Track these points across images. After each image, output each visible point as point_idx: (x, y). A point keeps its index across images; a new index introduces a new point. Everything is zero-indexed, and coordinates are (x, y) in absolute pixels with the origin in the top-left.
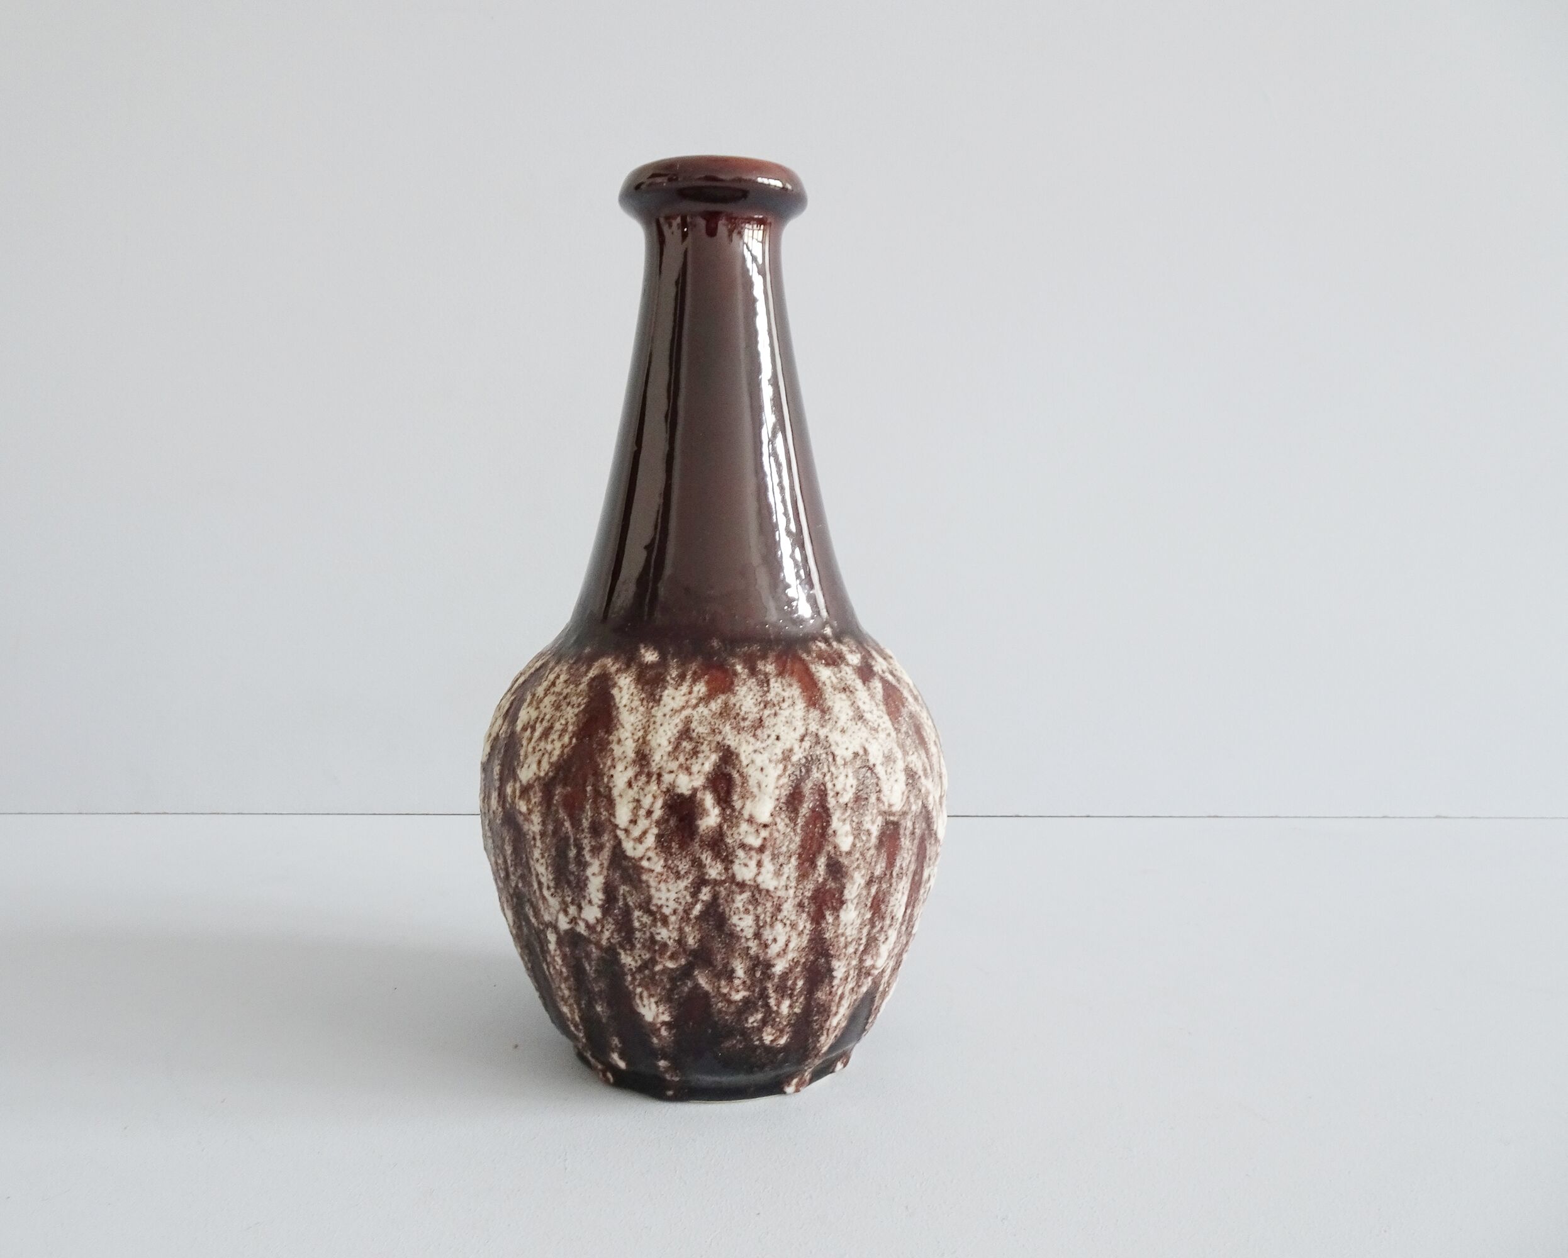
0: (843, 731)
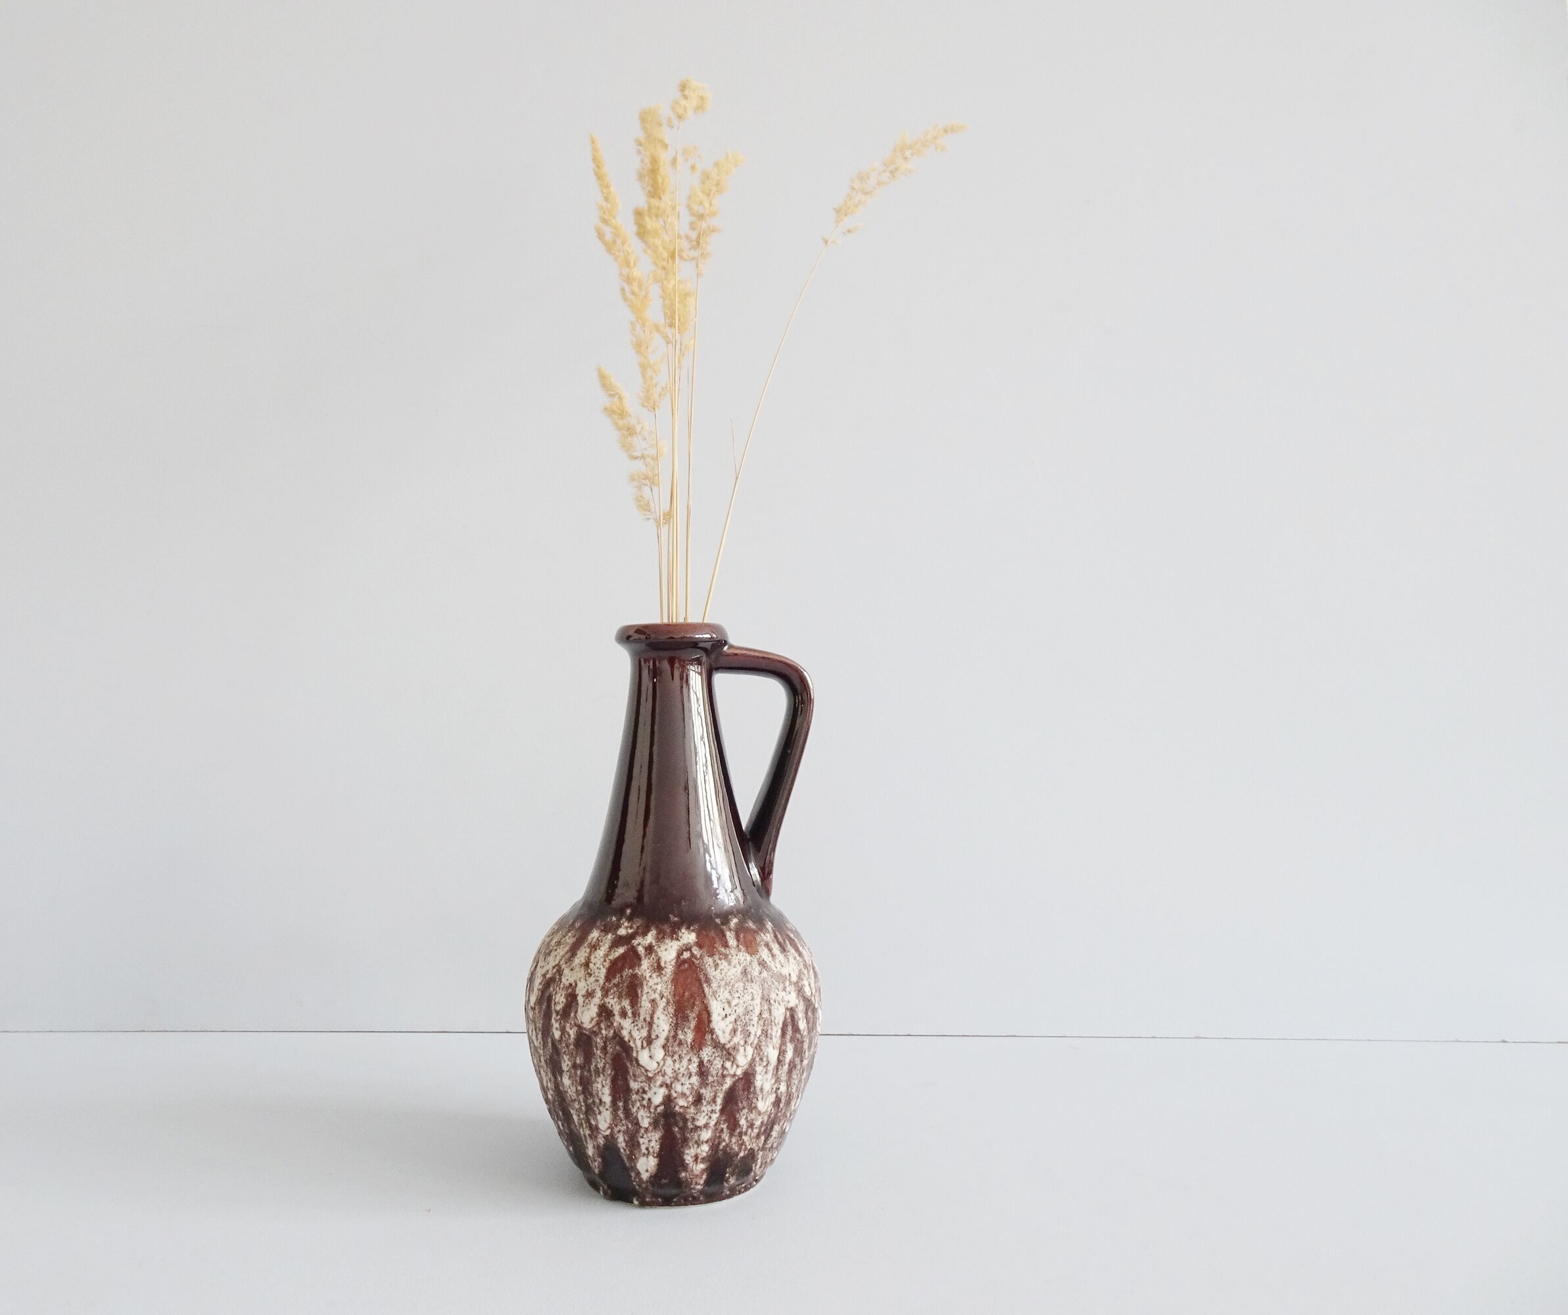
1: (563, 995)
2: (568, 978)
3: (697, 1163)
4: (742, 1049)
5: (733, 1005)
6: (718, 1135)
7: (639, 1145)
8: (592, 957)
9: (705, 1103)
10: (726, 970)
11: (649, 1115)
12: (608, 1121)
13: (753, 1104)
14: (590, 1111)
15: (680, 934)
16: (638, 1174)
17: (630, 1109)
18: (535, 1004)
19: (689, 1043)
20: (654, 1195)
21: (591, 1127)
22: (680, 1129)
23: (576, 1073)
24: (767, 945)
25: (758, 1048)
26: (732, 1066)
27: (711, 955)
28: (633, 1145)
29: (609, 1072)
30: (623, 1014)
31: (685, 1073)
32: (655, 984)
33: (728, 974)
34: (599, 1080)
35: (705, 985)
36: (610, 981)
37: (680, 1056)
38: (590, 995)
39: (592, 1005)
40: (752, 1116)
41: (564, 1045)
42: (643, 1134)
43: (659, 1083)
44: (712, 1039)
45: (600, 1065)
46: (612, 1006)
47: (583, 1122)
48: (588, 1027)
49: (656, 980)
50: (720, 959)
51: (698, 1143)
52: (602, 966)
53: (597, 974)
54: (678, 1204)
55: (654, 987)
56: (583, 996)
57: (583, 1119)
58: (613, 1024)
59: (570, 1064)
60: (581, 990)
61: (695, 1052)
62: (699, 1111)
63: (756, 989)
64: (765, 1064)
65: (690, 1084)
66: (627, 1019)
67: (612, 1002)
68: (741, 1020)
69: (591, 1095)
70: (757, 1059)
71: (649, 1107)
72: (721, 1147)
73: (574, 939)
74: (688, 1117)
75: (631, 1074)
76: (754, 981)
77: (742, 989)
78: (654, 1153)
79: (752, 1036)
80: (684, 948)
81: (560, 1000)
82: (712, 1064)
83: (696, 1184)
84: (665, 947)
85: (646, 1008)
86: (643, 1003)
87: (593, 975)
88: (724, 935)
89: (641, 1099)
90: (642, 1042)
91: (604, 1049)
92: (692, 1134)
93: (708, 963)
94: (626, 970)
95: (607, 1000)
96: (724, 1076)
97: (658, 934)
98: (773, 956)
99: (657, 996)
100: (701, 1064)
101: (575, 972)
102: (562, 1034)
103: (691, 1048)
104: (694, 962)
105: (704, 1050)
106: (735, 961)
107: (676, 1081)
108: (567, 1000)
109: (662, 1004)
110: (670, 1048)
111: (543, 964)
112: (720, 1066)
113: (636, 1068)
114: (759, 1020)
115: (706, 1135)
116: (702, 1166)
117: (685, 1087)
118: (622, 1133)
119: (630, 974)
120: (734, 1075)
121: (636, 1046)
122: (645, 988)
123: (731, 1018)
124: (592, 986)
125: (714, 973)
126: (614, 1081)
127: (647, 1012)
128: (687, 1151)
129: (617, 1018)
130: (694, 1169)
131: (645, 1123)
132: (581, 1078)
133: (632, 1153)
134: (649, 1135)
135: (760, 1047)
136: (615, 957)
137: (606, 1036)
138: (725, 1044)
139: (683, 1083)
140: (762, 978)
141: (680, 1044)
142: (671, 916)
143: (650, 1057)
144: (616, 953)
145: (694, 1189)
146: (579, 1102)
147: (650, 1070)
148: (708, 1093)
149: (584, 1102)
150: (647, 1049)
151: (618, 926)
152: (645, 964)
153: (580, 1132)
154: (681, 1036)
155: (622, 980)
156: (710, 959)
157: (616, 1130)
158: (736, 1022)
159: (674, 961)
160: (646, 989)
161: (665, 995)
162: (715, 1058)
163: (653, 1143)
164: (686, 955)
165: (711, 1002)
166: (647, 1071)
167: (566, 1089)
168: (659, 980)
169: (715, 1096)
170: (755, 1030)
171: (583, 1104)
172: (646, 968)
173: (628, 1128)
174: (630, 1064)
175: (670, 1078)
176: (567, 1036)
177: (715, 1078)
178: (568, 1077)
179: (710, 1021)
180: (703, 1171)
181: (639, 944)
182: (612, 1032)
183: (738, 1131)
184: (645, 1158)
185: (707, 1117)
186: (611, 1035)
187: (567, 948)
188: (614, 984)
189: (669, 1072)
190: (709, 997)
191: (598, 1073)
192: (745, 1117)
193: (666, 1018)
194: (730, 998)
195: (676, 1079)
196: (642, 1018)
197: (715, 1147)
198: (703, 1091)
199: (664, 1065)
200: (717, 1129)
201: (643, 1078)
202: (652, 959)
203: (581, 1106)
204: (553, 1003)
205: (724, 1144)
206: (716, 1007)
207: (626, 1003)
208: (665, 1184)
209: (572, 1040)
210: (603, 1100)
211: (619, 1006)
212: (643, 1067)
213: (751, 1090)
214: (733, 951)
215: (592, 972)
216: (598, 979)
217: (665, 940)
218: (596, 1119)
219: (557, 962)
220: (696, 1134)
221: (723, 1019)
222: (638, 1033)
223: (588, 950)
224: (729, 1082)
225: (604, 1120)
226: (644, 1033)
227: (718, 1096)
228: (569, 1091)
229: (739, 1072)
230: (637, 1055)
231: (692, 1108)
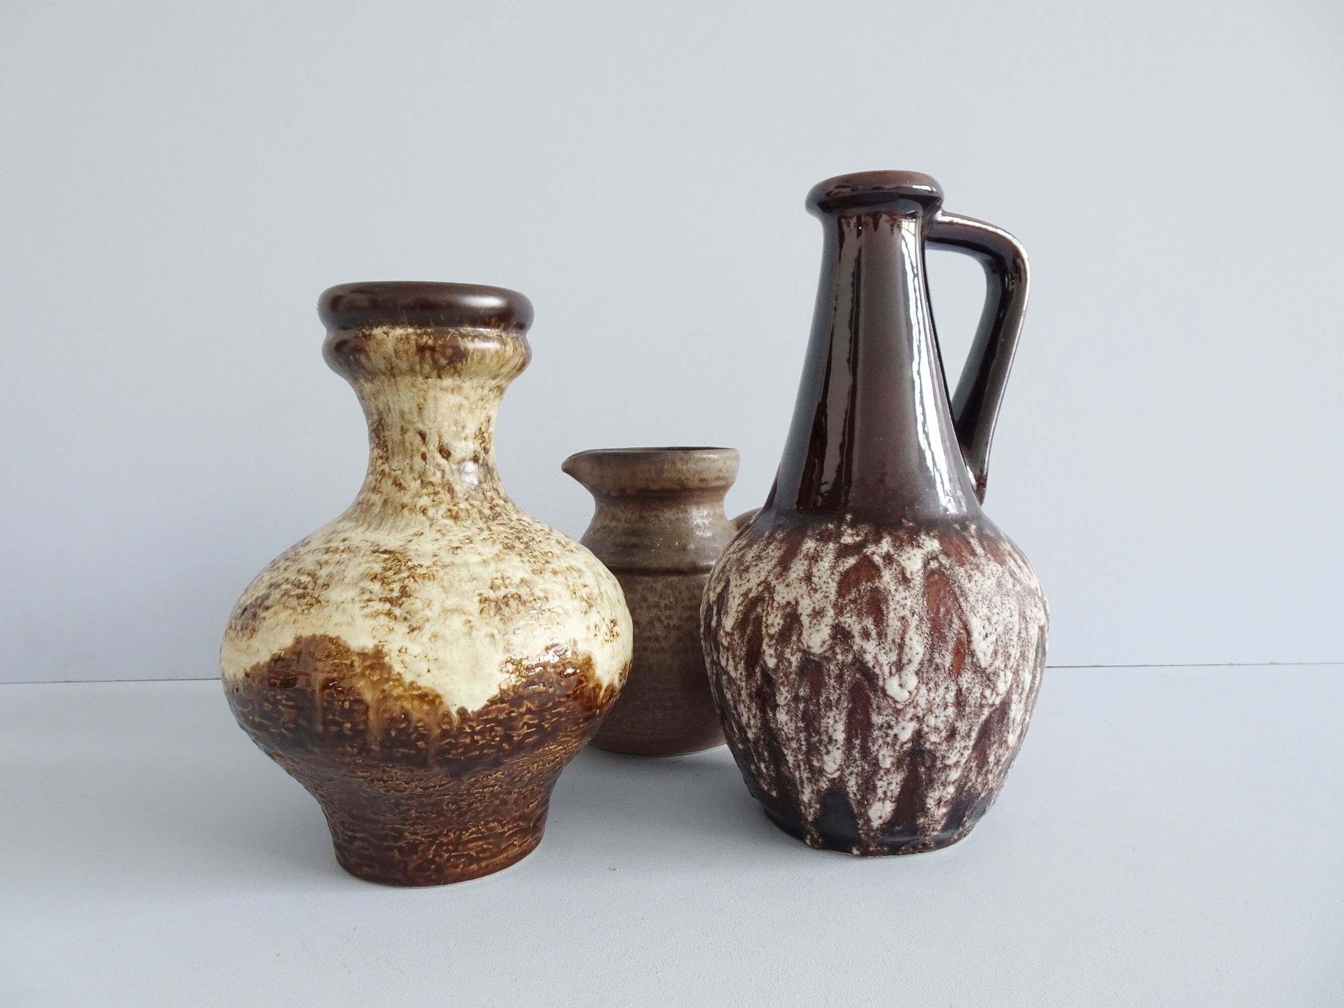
0: (787, 585)
1: (779, 616)
2: (783, 595)
3: (939, 807)
4: (1002, 674)
5: (993, 622)
6: (966, 774)
7: (875, 788)
8: (814, 570)
9: (958, 737)
10: (980, 582)
11: (892, 754)
12: (839, 762)
13: (1004, 738)
14: (813, 750)
15: (921, 541)
16: (868, 821)
17: (869, 748)
18: (732, 628)
19: (947, 668)
20: (881, 844)
21: (812, 769)
22: (928, 769)
23: (797, 707)
24: (1010, 555)
25: (1016, 673)
26: (992, 694)
27: (962, 565)
28: (867, 788)
29: (846, 704)
30: (866, 635)
31: (941, 703)
32: (903, 599)
33: (985, 586)
34: (831, 714)
35: (961, 599)
36: (844, 597)
37: (936, 683)
38: (817, 614)
39: (823, 626)
40: (1001, 751)
41: (781, 674)
42: (882, 776)
43: (909, 716)
44: (972, 662)
45: (834, 697)
46: (849, 626)
47: (802, 763)
48: (819, 652)
49: (903, 595)
50: (972, 570)
51: (944, 785)
52: (830, 580)
53: (824, 589)
54: (905, 853)
55: (902, 602)
56: (808, 616)
57: (802, 760)
58: (851, 647)
59: (789, 696)
60: (805, 608)
61: (953, 679)
62: (951, 748)
63: (1012, 603)
64: (1020, 691)
65: (945, 716)
66: (871, 641)
67: (849, 621)
68: (1002, 641)
69: (818, 733)
70: (1014, 686)
71: (894, 745)
72: (966, 788)
73: (781, 552)
74: (938, 755)
75: (874, 706)
76: (1010, 595)
77: (1000, 604)
78: (892, 797)
79: (1012, 659)
80: (930, 557)
81: (774, 621)
82: (970, 693)
83: (932, 831)
84: (907, 555)
85: (894, 627)
86: (890, 622)
87: (820, 591)
88: (969, 543)
89: (884, 735)
90: (891, 668)
91: (840, 678)
92: (940, 774)
93: (961, 574)
94: (864, 583)
95: (842, 619)
96: (982, 706)
97: (894, 541)
98: (1020, 567)
99: (907, 613)
100: (959, 691)
101: (792, 587)
102: (779, 661)
103: (949, 673)
104: (944, 573)
105: (963, 676)
106: (988, 572)
107: (930, 713)
108: (785, 621)
109: (914, 622)
110: (925, 675)
111: (739, 582)
112: (978, 695)
113: (881, 700)
114: (1018, 639)
115: (955, 775)
116: (944, 810)
117: (938, 720)
118: (854, 776)
119: (869, 588)
120: (993, 705)
121: (883, 673)
122: (891, 603)
123: (992, 638)
124: (821, 603)
125: (969, 585)
126: (851, 714)
127: (897, 632)
128: (931, 794)
129: (858, 640)
130: (936, 814)
131: (887, 763)
132: (805, 712)
133: (864, 797)
134: (890, 776)
135: (1018, 671)
136: (845, 569)
137: (843, 663)
138: (985, 669)
139: (938, 715)
140: (1016, 591)
141: (937, 668)
142: (903, 521)
143: (901, 685)
144: (845, 564)
145: (929, 835)
146: (799, 740)
147: (899, 700)
148: (964, 727)
149: (806, 740)
150: (897, 676)
151: (839, 535)
152: (887, 578)
153: (795, 776)
154: (939, 661)
155: (859, 595)
156: (962, 570)
157: (847, 772)
158: (997, 642)
159: (922, 572)
160: (892, 605)
161: (917, 611)
162: (974, 686)
163: (893, 787)
164: (934, 565)
165: (970, 619)
166: (895, 702)
167: (780, 726)
168: (908, 594)
169: (970, 728)
170: (1015, 652)
171: (804, 743)
172: (889, 581)
173: (863, 769)
174: (875, 695)
175: (923, 710)
176: (786, 664)
177: (973, 709)
178: (784, 712)
179: (970, 642)
180: (945, 814)
181: (873, 553)
182: (851, 656)
183: (985, 769)
184: (880, 803)
185: (958, 755)
186: (850, 661)
187: (774, 562)
188: (850, 600)
189: (922, 702)
190: (968, 613)
191: (829, 705)
192: (994, 753)
193: (921, 639)
194: (989, 614)
195: (930, 711)
196: (890, 639)
197: (960, 789)
198: (958, 724)
199: (917, 694)
200: (966, 768)
201: (890, 711)
202: (894, 570)
203: (802, 745)
204: (764, 625)
205: (970, 784)
206: (976, 624)
207: (869, 622)
208: (899, 831)
209: (794, 668)
210: (834, 737)
211: (860, 626)
212: (892, 698)
213: (1005, 722)
214: (983, 561)
215: (818, 588)
216: (826, 594)
217: (905, 547)
218: (821, 760)
219: (762, 578)
220: (944, 774)
221: (984, 639)
222: (885, 657)
223: (806, 563)
224: (986, 712)
225: (832, 762)
226: (894, 657)
227: (974, 730)
228: (785, 728)
229: (998, 701)
230: (885, 683)
231: (945, 743)
